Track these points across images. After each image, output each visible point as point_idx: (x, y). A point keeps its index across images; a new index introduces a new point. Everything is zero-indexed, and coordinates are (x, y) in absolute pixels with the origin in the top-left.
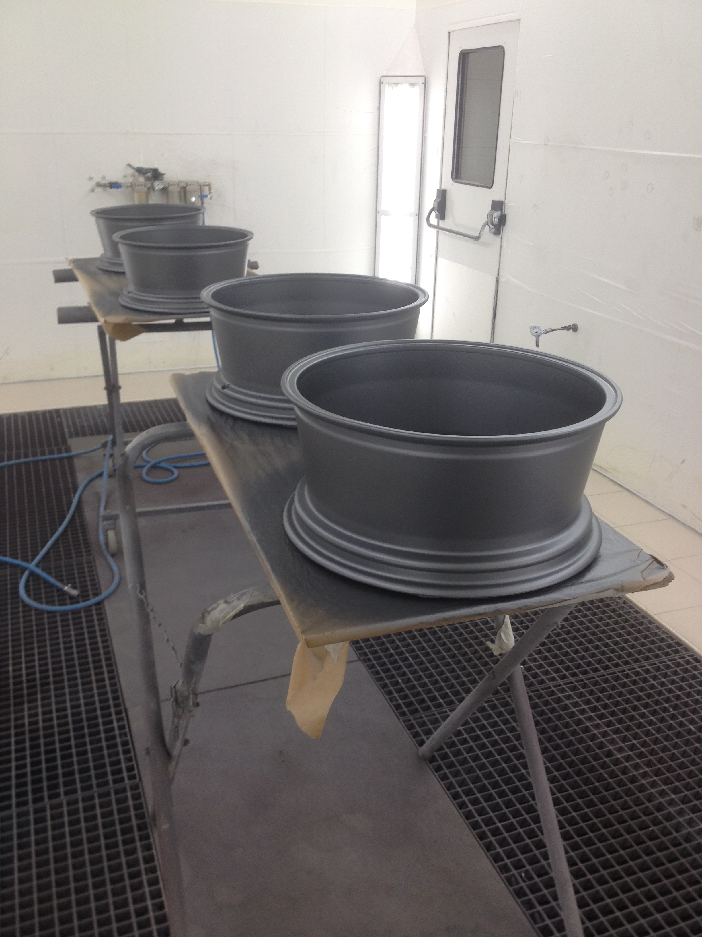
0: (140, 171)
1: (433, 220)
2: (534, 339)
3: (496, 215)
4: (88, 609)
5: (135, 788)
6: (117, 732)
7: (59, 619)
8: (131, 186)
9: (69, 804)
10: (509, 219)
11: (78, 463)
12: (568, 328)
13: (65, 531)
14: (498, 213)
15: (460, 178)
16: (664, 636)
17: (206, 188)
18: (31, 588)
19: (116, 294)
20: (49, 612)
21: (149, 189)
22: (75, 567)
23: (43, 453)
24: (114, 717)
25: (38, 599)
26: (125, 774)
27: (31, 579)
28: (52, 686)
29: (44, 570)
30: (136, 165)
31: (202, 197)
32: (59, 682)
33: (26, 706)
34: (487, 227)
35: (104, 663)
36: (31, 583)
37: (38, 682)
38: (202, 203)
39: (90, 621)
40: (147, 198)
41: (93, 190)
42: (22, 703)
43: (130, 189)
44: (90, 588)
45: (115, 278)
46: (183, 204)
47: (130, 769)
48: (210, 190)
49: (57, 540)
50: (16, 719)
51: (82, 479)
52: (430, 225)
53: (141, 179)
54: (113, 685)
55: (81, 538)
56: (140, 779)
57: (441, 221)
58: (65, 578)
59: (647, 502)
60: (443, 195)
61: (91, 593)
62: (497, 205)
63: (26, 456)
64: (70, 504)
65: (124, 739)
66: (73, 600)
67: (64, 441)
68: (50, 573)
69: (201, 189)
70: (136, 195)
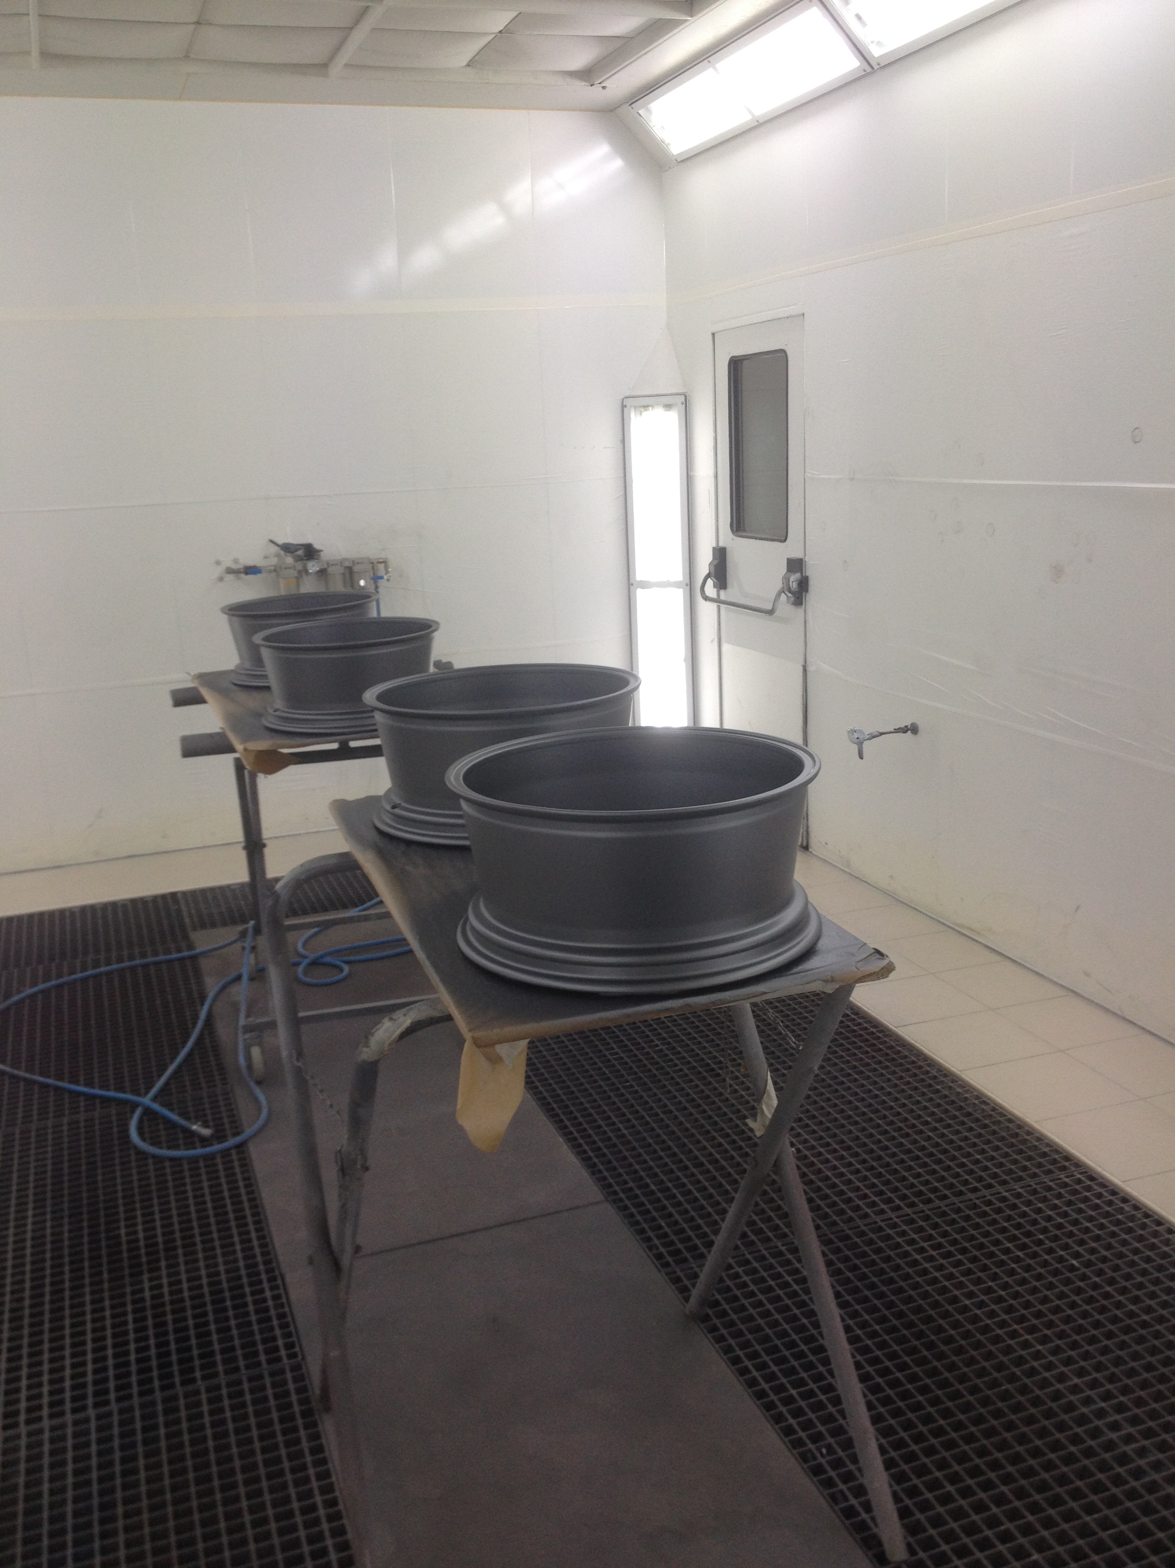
0: (287, 548)
1: (710, 590)
2: (855, 748)
3: (794, 578)
4: (226, 1153)
5: (296, 1368)
6: (270, 1303)
7: (186, 1167)
8: (275, 570)
9: (208, 1390)
10: (812, 583)
11: (205, 964)
12: (905, 730)
13: (190, 1054)
14: (798, 576)
15: (744, 531)
16: (1046, 1150)
17: (381, 567)
18: (146, 1130)
19: (259, 715)
20: (172, 1159)
21: (300, 572)
22: (206, 1100)
23: (155, 953)
24: (266, 1285)
25: (156, 1143)
26: (283, 1353)
27: (145, 1118)
28: (180, 1251)
29: (163, 1105)
30: (281, 541)
31: (376, 579)
32: (189, 1245)
33: (145, 1277)
34: (783, 596)
35: (250, 1219)
36: (146, 1123)
37: (161, 1246)
38: (377, 587)
39: (229, 1168)
40: (298, 585)
41: (221, 579)
42: (141, 1273)
43: (274, 574)
44: (227, 1126)
45: (256, 695)
46: (349, 590)
47: (289, 1346)
48: (386, 568)
49: (180, 1067)
50: (133, 1293)
51: (212, 986)
52: (706, 598)
53: (289, 560)
54: (263, 1246)
55: (213, 1063)
56: (303, 1359)
57: (722, 592)
58: (192, 1115)
59: (1037, 974)
60: (721, 555)
61: (228, 1132)
62: (795, 565)
63: (131, 958)
64: (196, 1018)
65: (280, 1311)
66: (205, 1141)
67: (186, 937)
68: (172, 1110)
69: (373, 568)
70: (282, 583)
